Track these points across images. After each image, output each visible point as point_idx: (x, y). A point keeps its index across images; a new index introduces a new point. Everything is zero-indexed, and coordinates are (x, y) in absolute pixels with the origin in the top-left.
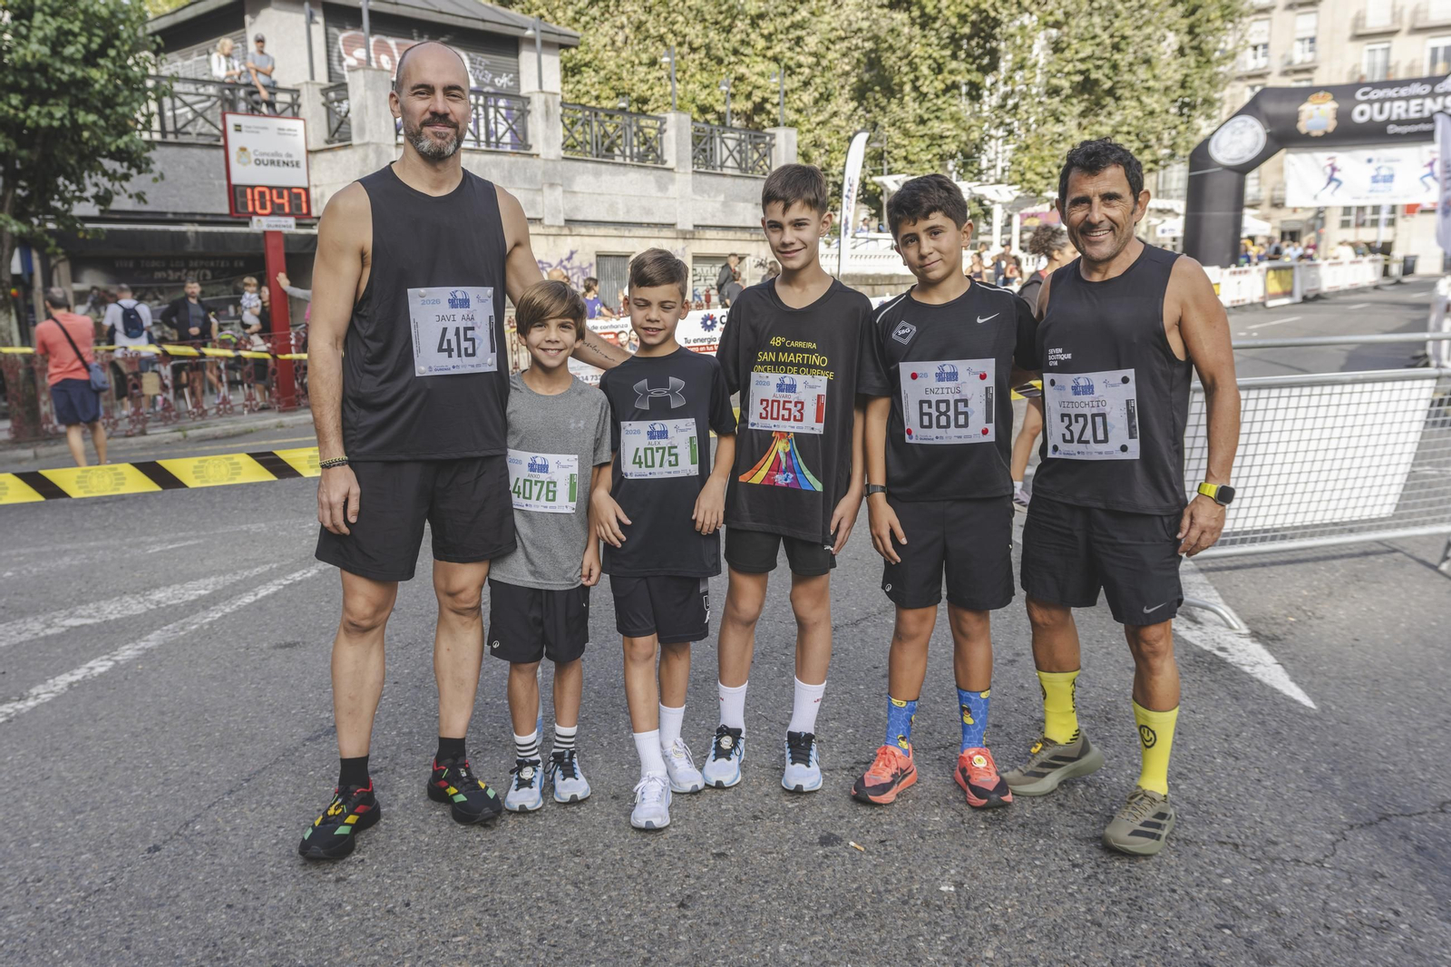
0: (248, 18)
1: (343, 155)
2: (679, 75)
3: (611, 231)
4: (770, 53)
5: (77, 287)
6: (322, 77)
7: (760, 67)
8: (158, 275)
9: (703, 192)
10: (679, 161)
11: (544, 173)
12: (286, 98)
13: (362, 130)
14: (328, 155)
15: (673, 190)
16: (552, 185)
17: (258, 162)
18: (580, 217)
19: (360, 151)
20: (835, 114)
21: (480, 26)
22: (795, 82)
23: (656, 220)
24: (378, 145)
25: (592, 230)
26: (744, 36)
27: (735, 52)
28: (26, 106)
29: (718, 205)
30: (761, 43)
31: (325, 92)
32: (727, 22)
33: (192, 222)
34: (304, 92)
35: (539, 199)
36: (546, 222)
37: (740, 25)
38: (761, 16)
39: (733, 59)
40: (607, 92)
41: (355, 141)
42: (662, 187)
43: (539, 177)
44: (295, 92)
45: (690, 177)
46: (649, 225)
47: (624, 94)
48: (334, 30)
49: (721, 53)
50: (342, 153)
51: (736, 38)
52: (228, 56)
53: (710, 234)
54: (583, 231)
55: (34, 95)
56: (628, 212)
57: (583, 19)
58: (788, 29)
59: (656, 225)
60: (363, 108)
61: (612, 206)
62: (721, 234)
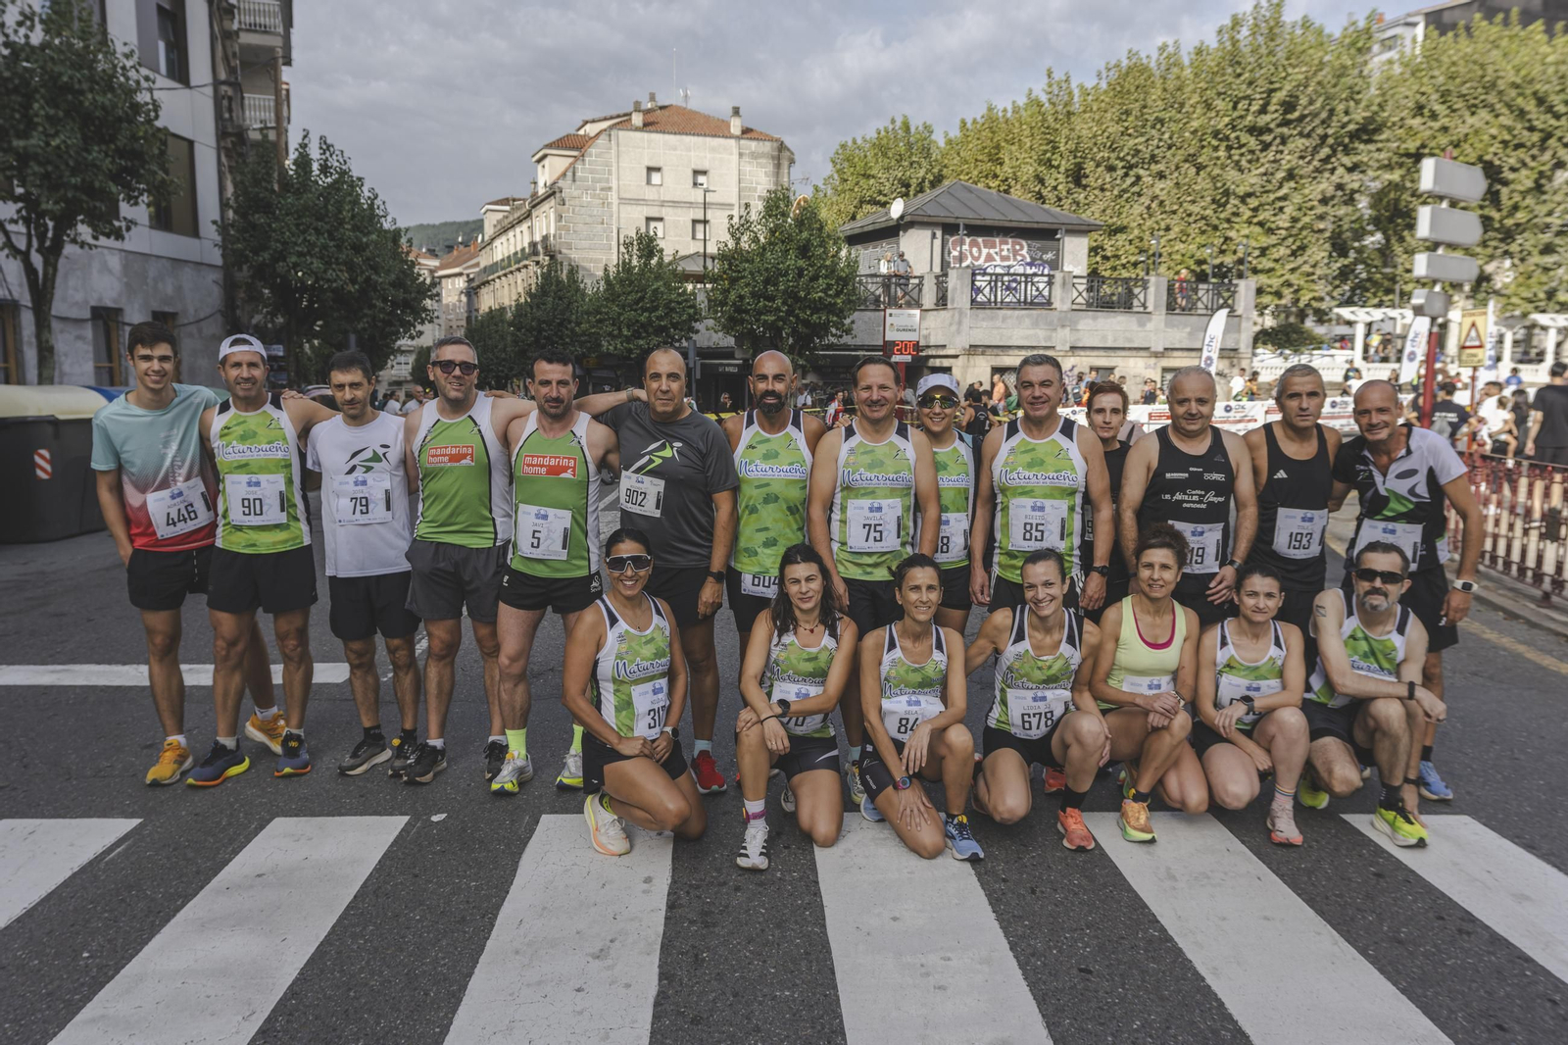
0: (901, 233)
1: (943, 313)
2: (1184, 239)
3: (1102, 353)
4: (1255, 220)
5: (804, 381)
6: (937, 269)
7: (1246, 232)
8: (842, 376)
9: (1173, 326)
10: (1156, 307)
11: (1059, 319)
12: (916, 281)
13: (953, 301)
14: (935, 313)
15: (1150, 326)
16: (1063, 326)
17: (898, 330)
18: (1081, 345)
19: (951, 312)
20: (1305, 262)
21: (1035, 226)
22: (1273, 240)
23: (1136, 346)
24: (960, 309)
25: (1088, 353)
26: (1235, 209)
27: (1228, 221)
28: (812, 315)
29: (1184, 335)
30: (1249, 213)
31: (937, 277)
32: (1223, 200)
33: (862, 350)
34: (926, 277)
35: (1054, 335)
36: (1057, 348)
37: (1233, 201)
38: (1249, 195)
39: (1226, 225)
40: (1132, 249)
41: (949, 306)
42: (1142, 324)
43: (1055, 321)
44: (921, 278)
45: (1163, 317)
46: (1130, 349)
47: (1145, 251)
48: (947, 237)
49: (1216, 222)
50: (942, 312)
51: (1230, 208)
52: (889, 261)
53: (1176, 354)
54: (1082, 353)
55: (816, 310)
56: (1115, 341)
57: (1126, 196)
58: (1273, 202)
59: (1135, 349)
60: (955, 289)
61: (1104, 338)
62: (1185, 354)
